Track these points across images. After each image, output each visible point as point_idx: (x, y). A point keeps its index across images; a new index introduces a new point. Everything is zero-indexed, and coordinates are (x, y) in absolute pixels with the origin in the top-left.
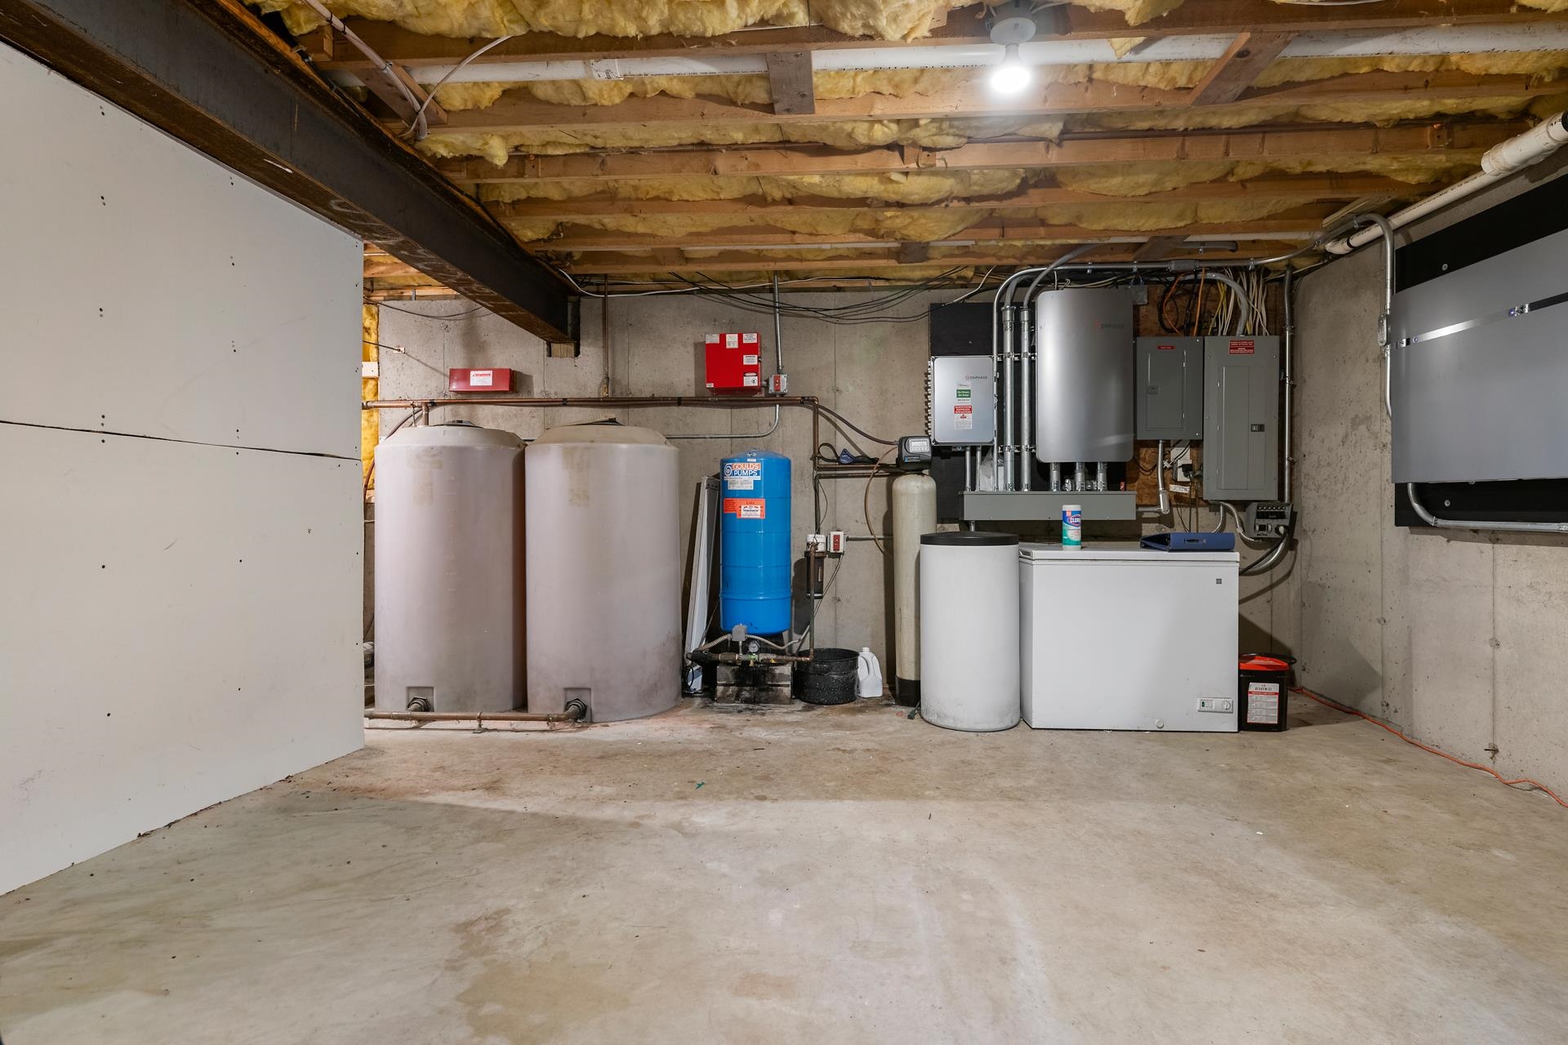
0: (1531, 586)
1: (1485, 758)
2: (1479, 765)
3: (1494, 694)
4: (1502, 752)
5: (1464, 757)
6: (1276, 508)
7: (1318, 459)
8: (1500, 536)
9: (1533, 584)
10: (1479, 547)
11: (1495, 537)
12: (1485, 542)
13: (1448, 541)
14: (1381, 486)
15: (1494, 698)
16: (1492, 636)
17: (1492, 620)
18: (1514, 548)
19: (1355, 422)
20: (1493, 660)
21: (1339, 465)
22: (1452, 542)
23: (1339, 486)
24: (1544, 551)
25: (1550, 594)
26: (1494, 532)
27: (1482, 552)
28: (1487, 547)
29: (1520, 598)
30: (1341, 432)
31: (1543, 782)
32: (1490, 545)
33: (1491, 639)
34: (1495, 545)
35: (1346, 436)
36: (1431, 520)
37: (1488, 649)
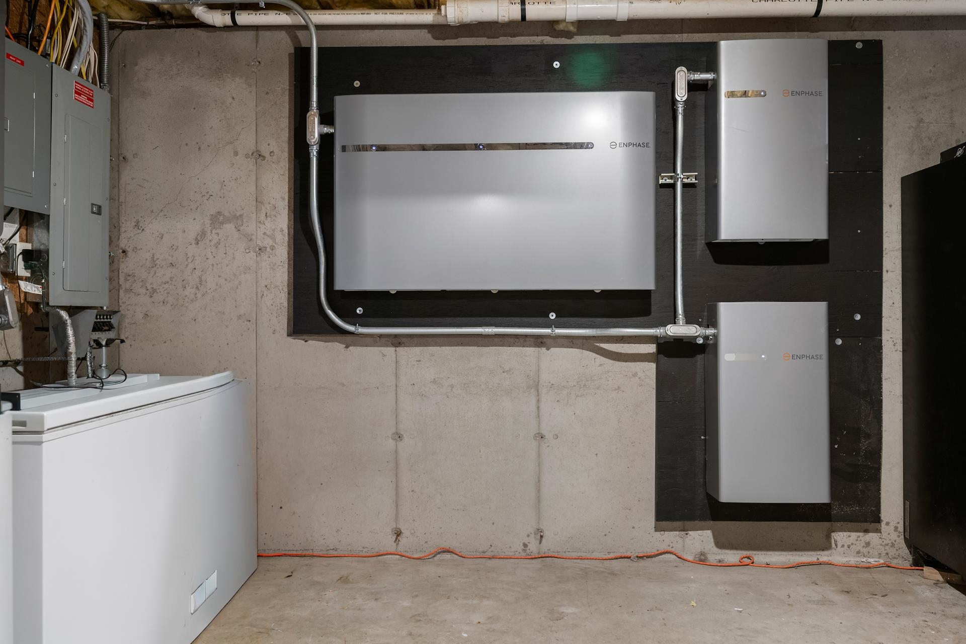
0: (434, 382)
1: (388, 543)
2: (382, 552)
3: (397, 482)
4: (406, 532)
5: (364, 550)
6: (103, 318)
7: (153, 257)
8: (403, 340)
9: (437, 379)
10: (381, 352)
11: (397, 341)
12: (387, 346)
13: (347, 347)
14: (257, 292)
15: (397, 486)
16: (394, 430)
17: (395, 416)
18: (418, 350)
19: (217, 220)
20: (396, 452)
21: (191, 266)
22: (351, 348)
23: (190, 291)
24: (446, 350)
25: (452, 386)
26: (396, 336)
27: (384, 355)
28: (390, 351)
29: (424, 393)
30: (193, 229)
31: (447, 545)
32: (393, 349)
33: (393, 434)
34: (398, 349)
35: (203, 234)
36: (351, 328)
37: (391, 443)
